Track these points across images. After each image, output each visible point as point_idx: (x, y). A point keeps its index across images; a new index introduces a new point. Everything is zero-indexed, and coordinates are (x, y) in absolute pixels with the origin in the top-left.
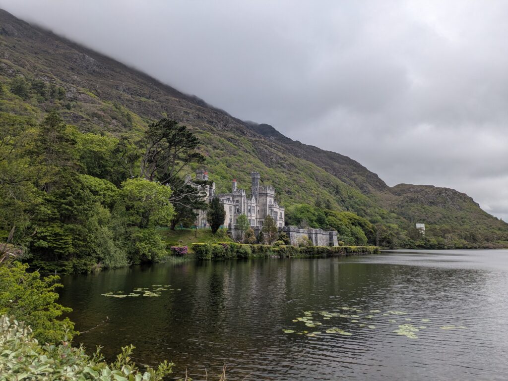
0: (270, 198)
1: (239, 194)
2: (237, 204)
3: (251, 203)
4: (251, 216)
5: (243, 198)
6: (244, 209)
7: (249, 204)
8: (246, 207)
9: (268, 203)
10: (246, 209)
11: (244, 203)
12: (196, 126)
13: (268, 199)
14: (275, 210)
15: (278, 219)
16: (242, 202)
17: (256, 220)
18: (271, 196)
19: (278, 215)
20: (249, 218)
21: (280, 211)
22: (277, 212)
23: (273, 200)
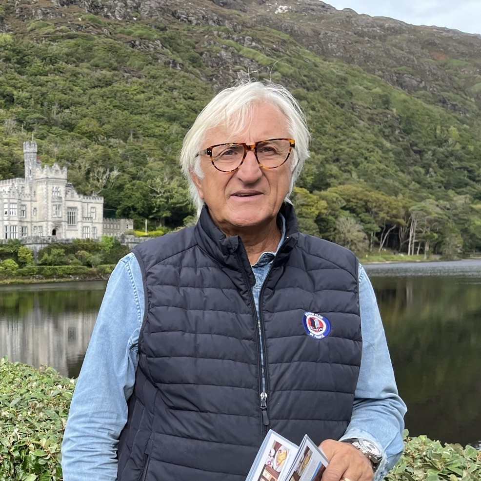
0: (55, 186)
3: (8, 199)
4: (8, 220)
7: (6, 201)
9: (50, 196)
12: (62, 24)
13: (51, 187)
14: (71, 204)
15: (79, 217)
17: (29, 225)
18: (56, 180)
19: (80, 212)
20: (6, 223)
21: (91, 205)
22: (75, 208)
23: (62, 188)
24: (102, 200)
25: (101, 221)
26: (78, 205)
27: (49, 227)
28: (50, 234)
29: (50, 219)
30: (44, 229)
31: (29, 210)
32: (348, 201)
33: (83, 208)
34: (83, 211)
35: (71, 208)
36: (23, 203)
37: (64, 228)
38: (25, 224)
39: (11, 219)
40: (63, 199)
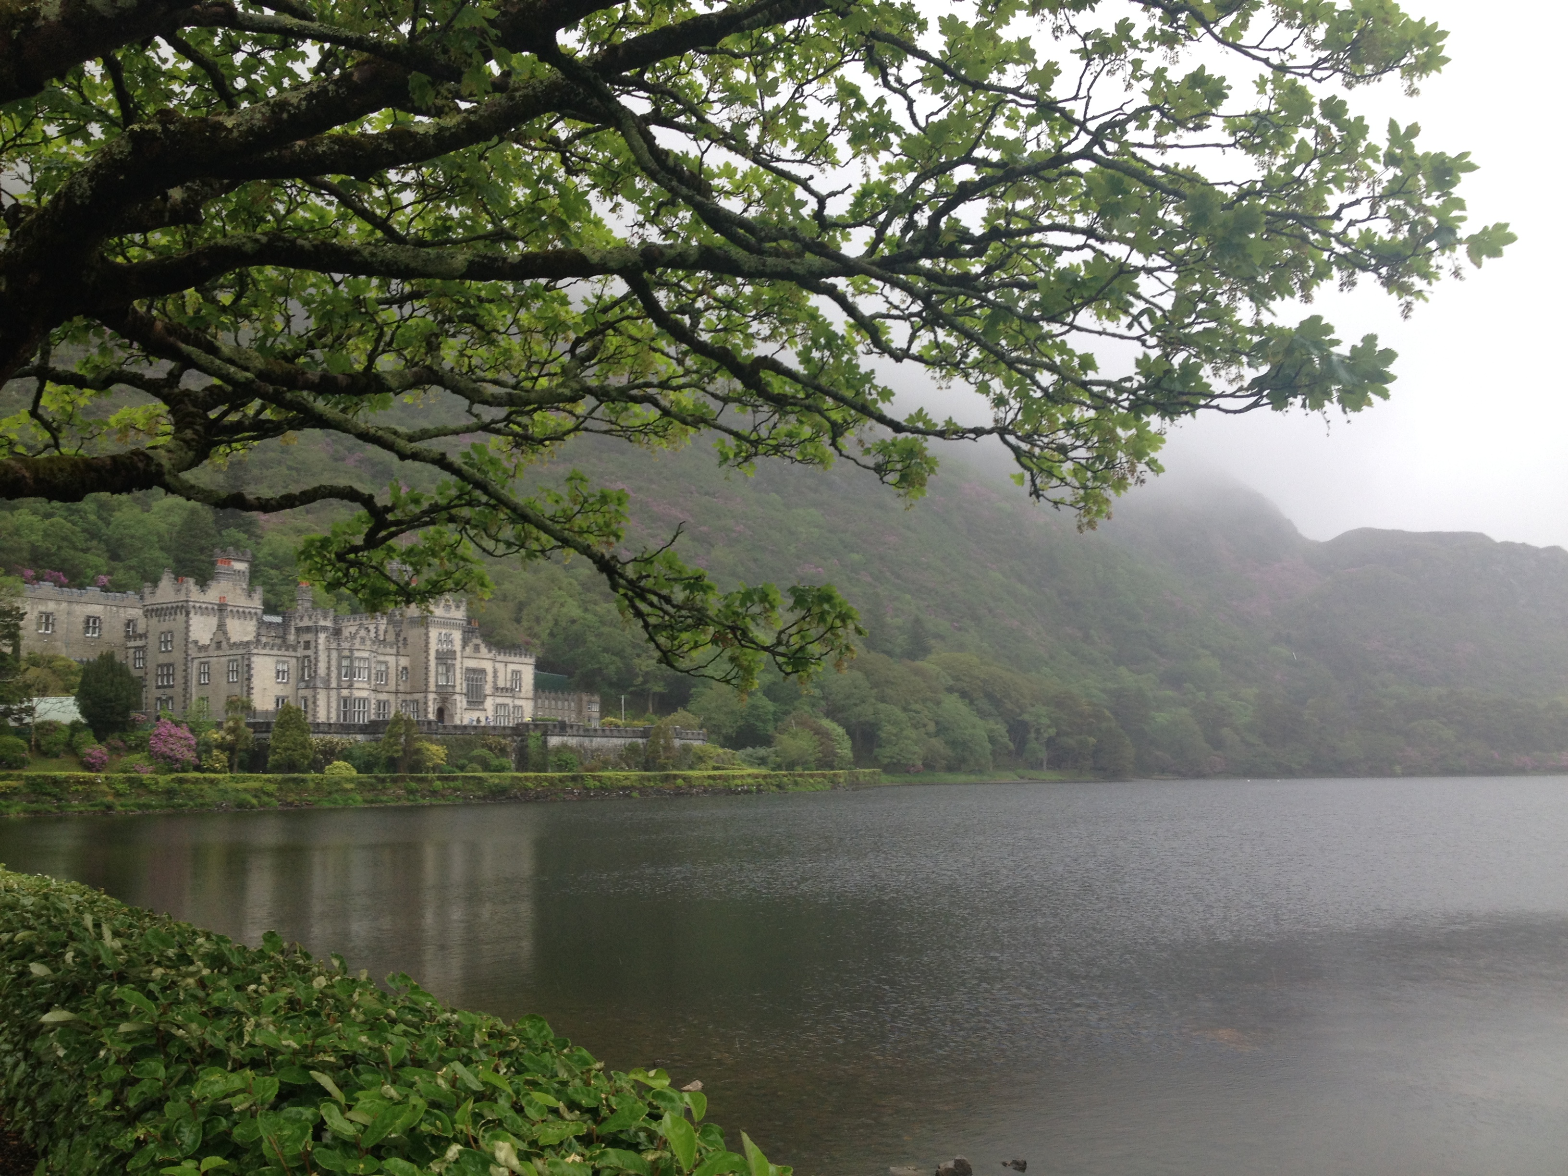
0: (444, 631)
1: (311, 624)
2: (307, 653)
3: (351, 650)
4: (350, 687)
5: (322, 637)
6: (329, 668)
7: (346, 653)
8: (334, 663)
9: (433, 646)
10: (333, 668)
11: (329, 650)
13: (434, 633)
14: (473, 664)
15: (488, 689)
16: (321, 647)
17: (392, 698)
18: (446, 623)
19: (490, 678)
20: (345, 693)
21: (511, 667)
22: (483, 671)
23: (457, 636)
24: (532, 661)
25: (531, 694)
26: (488, 666)
27: (430, 703)
28: (432, 716)
29: (432, 687)
30: (421, 705)
31: (392, 672)
32: (957, 679)
33: (495, 672)
34: (495, 676)
35: (474, 671)
36: (381, 658)
37: (459, 705)
38: (383, 697)
39: (356, 685)
40: (458, 655)
